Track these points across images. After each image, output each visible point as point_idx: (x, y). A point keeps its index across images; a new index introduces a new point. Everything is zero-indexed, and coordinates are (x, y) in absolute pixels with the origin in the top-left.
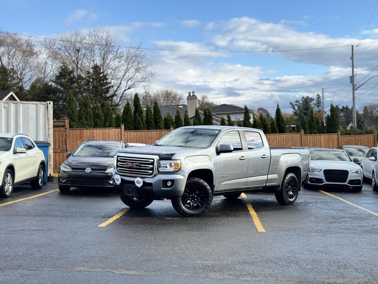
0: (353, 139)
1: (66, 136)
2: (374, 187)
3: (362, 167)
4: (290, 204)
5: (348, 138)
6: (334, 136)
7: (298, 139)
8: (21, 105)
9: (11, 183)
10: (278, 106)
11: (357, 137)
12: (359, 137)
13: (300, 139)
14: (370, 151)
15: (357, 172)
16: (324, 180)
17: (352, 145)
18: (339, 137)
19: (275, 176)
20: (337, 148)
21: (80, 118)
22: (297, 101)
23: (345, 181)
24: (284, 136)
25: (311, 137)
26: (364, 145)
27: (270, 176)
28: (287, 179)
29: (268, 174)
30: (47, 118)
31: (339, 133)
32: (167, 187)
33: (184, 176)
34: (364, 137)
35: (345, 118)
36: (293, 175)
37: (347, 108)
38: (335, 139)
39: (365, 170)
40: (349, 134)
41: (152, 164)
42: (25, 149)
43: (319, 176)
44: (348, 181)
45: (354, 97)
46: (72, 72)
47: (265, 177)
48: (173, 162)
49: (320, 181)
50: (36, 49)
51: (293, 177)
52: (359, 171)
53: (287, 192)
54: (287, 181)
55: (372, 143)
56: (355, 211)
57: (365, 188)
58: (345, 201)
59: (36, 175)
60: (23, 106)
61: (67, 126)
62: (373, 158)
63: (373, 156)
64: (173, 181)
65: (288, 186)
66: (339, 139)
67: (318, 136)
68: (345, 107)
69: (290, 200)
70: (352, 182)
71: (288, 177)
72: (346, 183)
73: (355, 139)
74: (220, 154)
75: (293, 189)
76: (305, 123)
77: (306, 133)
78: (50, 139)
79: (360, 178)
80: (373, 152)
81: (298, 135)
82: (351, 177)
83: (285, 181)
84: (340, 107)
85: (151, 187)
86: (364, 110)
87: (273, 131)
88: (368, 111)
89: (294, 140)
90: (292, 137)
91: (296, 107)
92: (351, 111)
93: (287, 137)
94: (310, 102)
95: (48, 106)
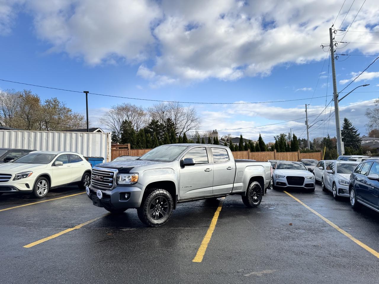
0: (308, 155)
1: (128, 153)
2: (324, 188)
3: (314, 173)
4: (254, 207)
5: (305, 154)
6: (296, 153)
7: (273, 155)
8: (91, 134)
10: (260, 135)
11: (310, 154)
12: (312, 154)
13: (274, 155)
14: (319, 163)
15: (311, 178)
16: (287, 184)
17: (308, 159)
18: (299, 154)
19: (241, 184)
20: (297, 161)
21: (138, 143)
22: (278, 136)
23: (302, 185)
24: (264, 153)
25: (281, 154)
26: (315, 159)
27: (236, 185)
28: (251, 187)
29: (234, 183)
30: (107, 142)
31: (299, 151)
32: (125, 199)
33: (141, 188)
34: (314, 154)
35: (304, 145)
36: (257, 183)
37: (305, 140)
38: (296, 155)
39: (316, 175)
40: (305, 152)
41: (112, 177)
42: (62, 163)
43: (283, 181)
44: (304, 185)
45: (308, 132)
46: (157, 121)
47: (231, 186)
48: (131, 175)
49: (284, 184)
50: (144, 112)
51: (257, 185)
52: (312, 177)
53: (252, 197)
54: (252, 188)
55: (320, 158)
56: (310, 217)
57: (317, 188)
58: (301, 203)
60: (92, 135)
61: (129, 147)
62: (322, 168)
63: (321, 166)
64: (129, 193)
65: (253, 192)
66: (299, 155)
67: (285, 153)
68: (304, 139)
69: (255, 203)
70: (307, 185)
71: (253, 185)
72: (303, 186)
73: (309, 155)
74: (184, 167)
75: (257, 194)
76: (277, 145)
77: (277, 151)
78: (109, 155)
79: (313, 183)
80: (322, 163)
81: (272, 152)
82: (306, 181)
83: (250, 188)
84: (301, 139)
85: (110, 199)
86: (314, 141)
87: (257, 150)
88: (316, 141)
89: (270, 155)
90: (269, 154)
91: (277, 139)
92: (307, 141)
93: (265, 154)
94: (285, 136)
95: (108, 135)
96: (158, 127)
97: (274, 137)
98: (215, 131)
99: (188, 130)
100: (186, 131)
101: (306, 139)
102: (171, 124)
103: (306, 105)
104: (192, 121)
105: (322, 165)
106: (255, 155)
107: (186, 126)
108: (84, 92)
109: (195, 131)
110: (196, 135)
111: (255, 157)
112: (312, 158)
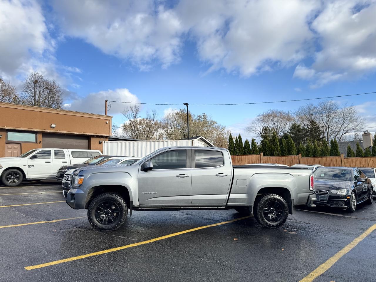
19: (244, 196)
27: (234, 196)
28: (264, 201)
29: (229, 194)
33: (84, 191)
51: (275, 199)
64: (75, 195)
69: (271, 223)
74: (147, 171)
75: (277, 212)
95: (193, 142)
96: (300, 132)
98: (366, 132)
99: (346, 133)
100: (343, 134)
102: (316, 127)
104: (350, 121)
107: (342, 129)
108: (185, 104)
109: (354, 133)
110: (355, 138)
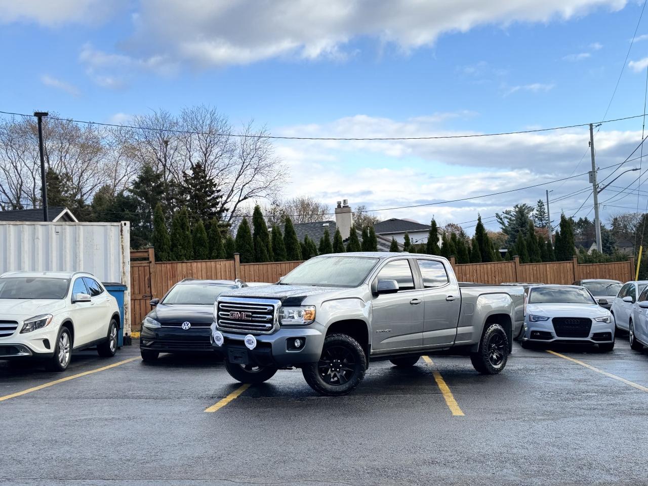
0: (598, 269)
1: (150, 274)
2: (633, 344)
3: (612, 312)
4: (495, 374)
5: (591, 267)
6: (568, 265)
7: (510, 271)
8: (81, 227)
9: (69, 349)
11: (603, 266)
12: (607, 266)
13: (514, 270)
14: (624, 287)
15: (605, 321)
16: (554, 334)
17: (597, 278)
18: (575, 266)
19: (469, 329)
20: (573, 284)
21: (173, 246)
22: (507, 213)
23: (587, 336)
24: (489, 266)
25: (531, 267)
26: (614, 278)
27: (461, 330)
29: (457, 327)
31: (575, 260)
32: (295, 348)
33: (321, 331)
34: (614, 266)
35: (584, 237)
36: (498, 327)
37: (586, 221)
38: (569, 270)
39: (619, 317)
40: (590, 262)
41: (271, 313)
42: (88, 296)
43: (546, 328)
44: (591, 335)
45: (596, 204)
47: (452, 332)
48: (302, 310)
49: (548, 335)
51: (498, 331)
52: (607, 319)
54: (489, 336)
55: (627, 275)
56: (604, 382)
57: (618, 345)
59: (106, 335)
60: (84, 230)
62: (630, 298)
63: (629, 296)
64: (303, 339)
65: (491, 344)
66: (575, 270)
67: (541, 266)
68: (584, 219)
69: (495, 367)
70: (597, 336)
71: (491, 330)
72: (588, 339)
73: (601, 270)
74: (378, 295)
76: (523, 245)
77: (523, 261)
78: (126, 279)
79: (610, 330)
80: (630, 288)
81: (510, 264)
82: (596, 328)
84: (576, 220)
85: (270, 349)
86: (614, 224)
87: (473, 259)
88: (619, 225)
89: (504, 272)
90: (501, 268)
91: (506, 221)
92: (594, 226)
93: (493, 268)
94: (527, 213)
95: (123, 229)
97: (497, 215)
98: (342, 205)
99: (245, 198)
100: (239, 201)
101: (591, 219)
103: (591, 125)
104: (257, 170)
105: (629, 292)
106: (468, 272)
107: (238, 186)
111: (468, 276)
112: (608, 277)
